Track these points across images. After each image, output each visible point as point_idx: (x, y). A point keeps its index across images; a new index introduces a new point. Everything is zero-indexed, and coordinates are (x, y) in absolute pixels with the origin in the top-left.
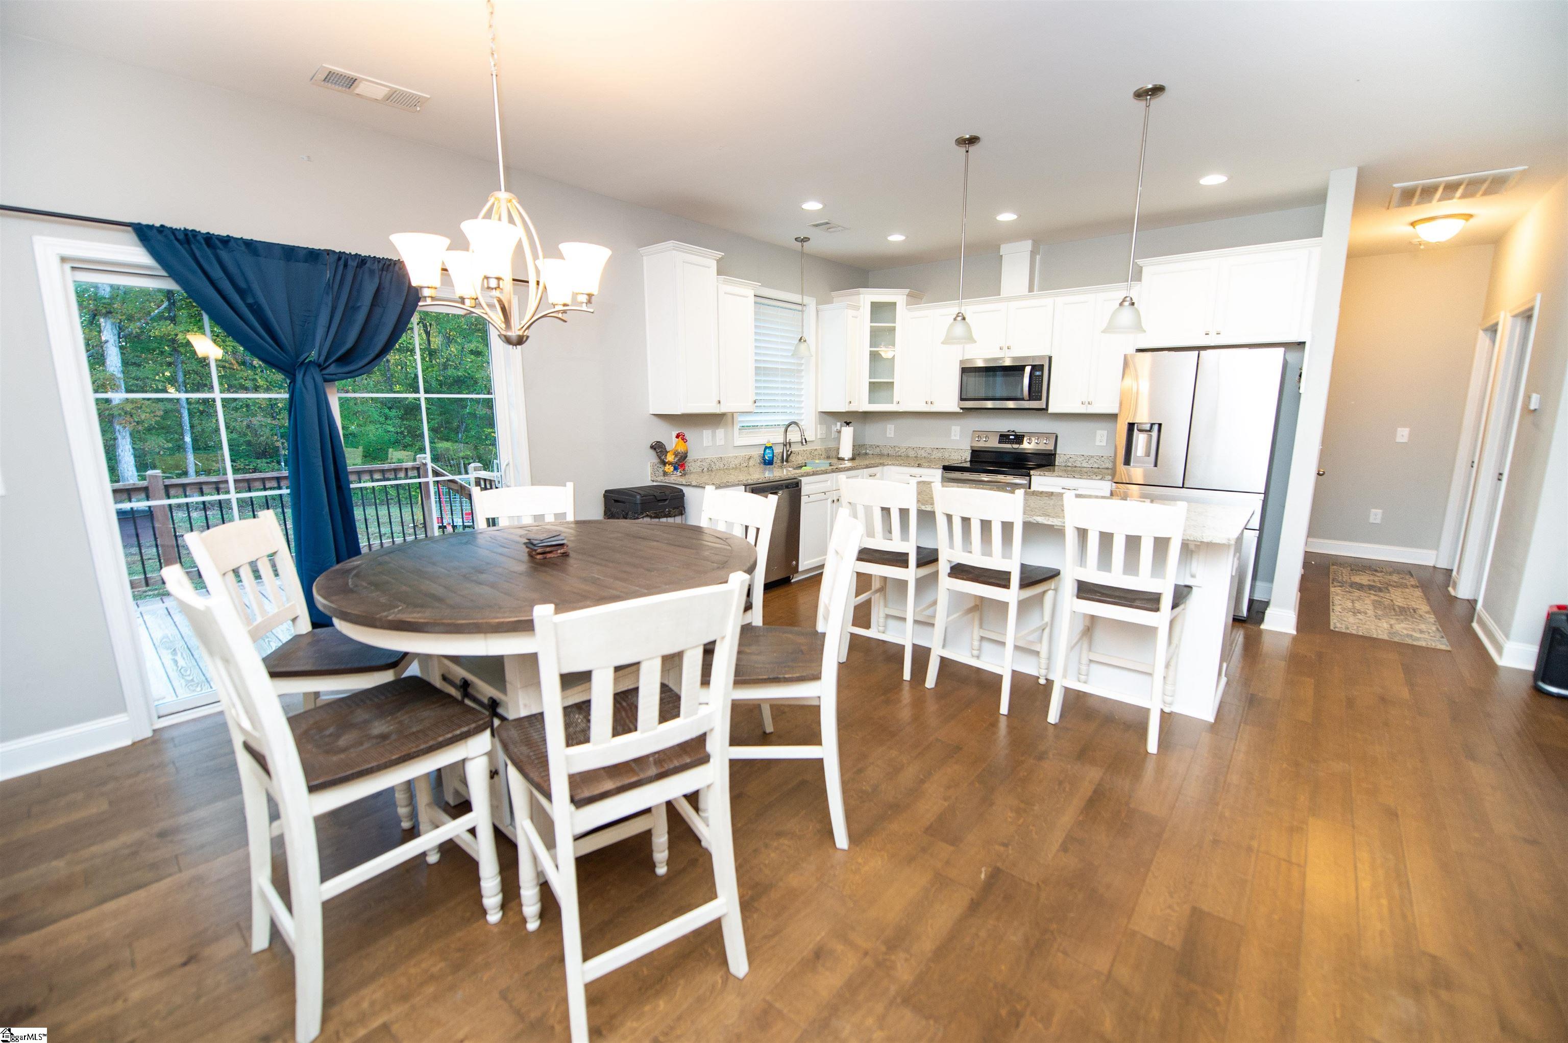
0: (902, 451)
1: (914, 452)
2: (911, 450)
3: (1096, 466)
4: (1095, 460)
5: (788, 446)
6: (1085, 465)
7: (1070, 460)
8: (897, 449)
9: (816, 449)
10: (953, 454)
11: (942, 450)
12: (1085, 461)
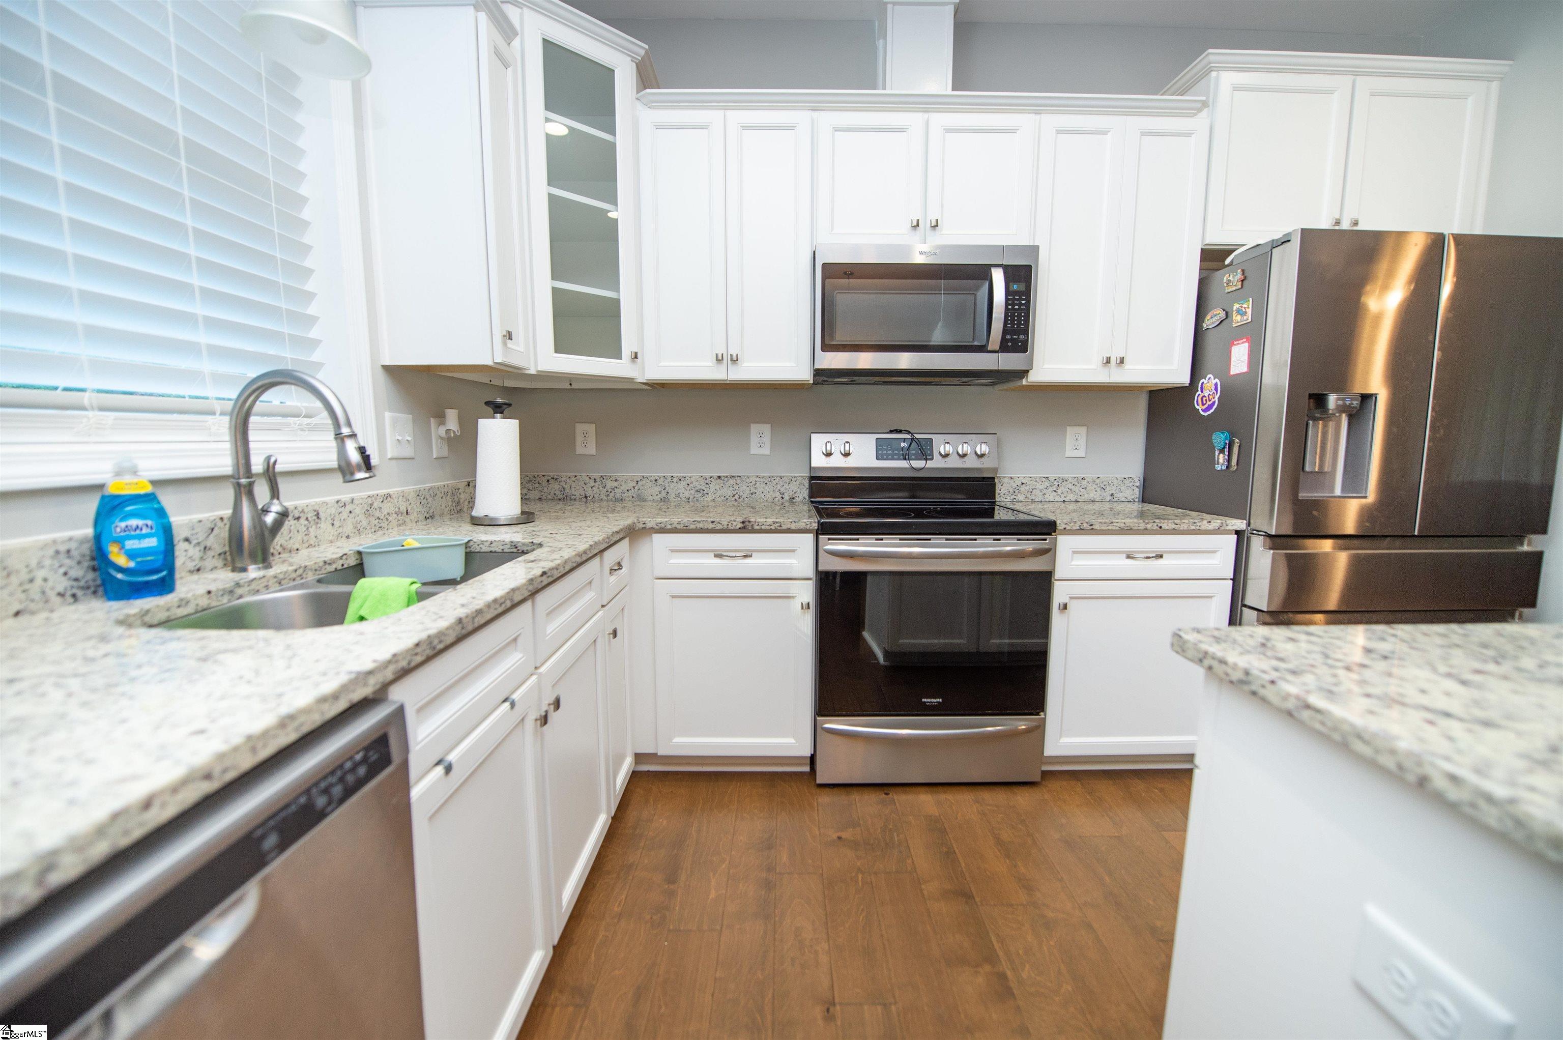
0: (625, 487)
1: (657, 489)
2: (650, 484)
3: (1072, 497)
4: (1070, 486)
5: (262, 492)
6: (1051, 496)
7: (1023, 488)
8: (610, 484)
9: (389, 496)
10: (761, 487)
11: (732, 481)
12: (1051, 489)
